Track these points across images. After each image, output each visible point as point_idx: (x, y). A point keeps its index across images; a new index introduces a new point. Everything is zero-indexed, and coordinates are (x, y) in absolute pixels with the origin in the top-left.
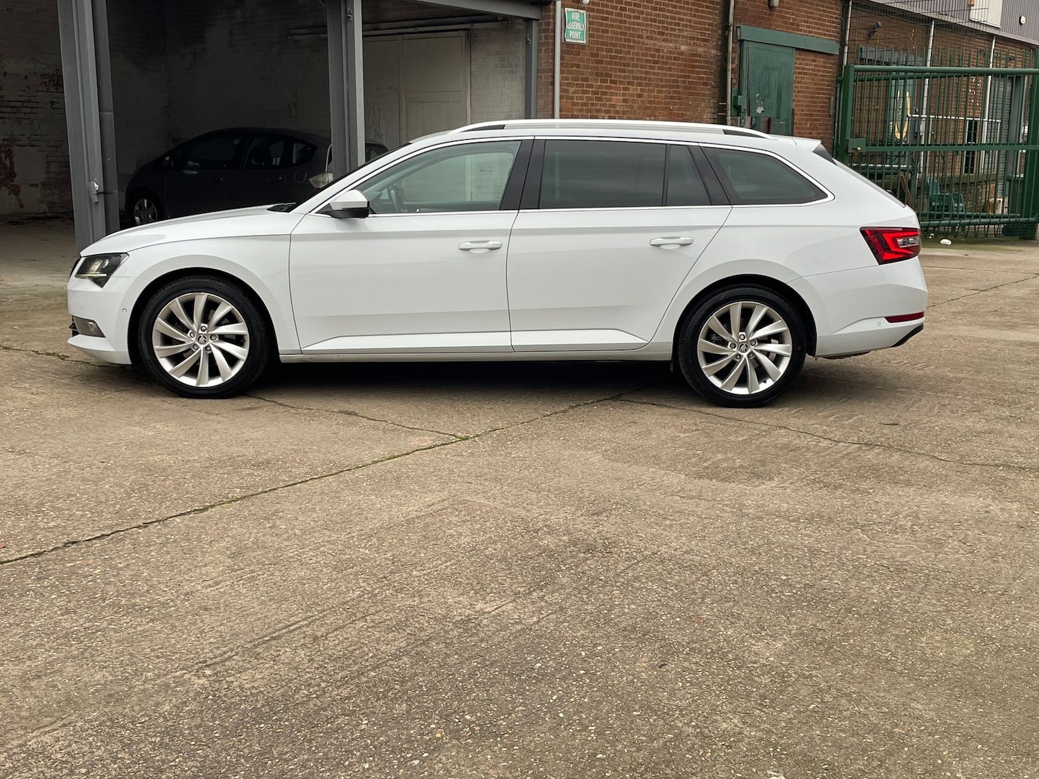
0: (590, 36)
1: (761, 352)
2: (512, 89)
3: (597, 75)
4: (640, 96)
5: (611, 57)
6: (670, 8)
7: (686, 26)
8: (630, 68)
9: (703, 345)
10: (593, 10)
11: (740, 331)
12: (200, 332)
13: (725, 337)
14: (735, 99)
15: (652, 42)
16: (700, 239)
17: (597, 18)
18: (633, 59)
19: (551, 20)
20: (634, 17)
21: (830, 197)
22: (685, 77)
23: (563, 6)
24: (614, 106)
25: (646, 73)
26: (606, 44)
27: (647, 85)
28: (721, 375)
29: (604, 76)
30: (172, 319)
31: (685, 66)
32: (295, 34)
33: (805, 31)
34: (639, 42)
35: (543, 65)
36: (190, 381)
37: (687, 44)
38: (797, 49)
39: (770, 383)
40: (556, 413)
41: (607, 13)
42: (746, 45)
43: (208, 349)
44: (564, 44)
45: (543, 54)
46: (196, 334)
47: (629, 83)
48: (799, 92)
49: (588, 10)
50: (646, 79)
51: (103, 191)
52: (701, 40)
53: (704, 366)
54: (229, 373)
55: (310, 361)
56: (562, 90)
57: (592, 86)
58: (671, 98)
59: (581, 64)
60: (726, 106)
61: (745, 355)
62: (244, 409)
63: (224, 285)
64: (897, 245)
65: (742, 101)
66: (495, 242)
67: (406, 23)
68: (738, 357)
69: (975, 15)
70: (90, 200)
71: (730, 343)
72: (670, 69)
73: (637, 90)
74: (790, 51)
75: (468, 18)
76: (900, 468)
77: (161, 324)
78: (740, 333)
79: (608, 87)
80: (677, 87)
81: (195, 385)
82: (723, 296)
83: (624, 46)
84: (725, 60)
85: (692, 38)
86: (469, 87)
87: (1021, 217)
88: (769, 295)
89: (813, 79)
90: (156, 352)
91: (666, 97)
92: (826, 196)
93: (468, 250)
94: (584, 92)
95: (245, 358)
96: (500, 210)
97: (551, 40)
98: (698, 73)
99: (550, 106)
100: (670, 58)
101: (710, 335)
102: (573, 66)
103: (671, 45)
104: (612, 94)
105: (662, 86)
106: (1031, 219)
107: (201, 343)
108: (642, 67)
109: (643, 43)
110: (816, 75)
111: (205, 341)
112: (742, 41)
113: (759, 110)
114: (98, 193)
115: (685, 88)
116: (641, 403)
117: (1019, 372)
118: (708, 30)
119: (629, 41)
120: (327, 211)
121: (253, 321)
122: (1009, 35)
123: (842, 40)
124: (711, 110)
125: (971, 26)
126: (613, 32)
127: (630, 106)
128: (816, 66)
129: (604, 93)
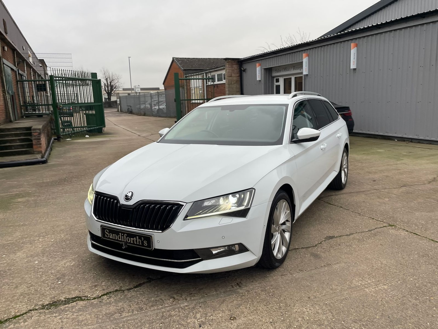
38: (11, 68)
42: (4, 65)
60: (5, 90)
69: (30, 60)
89: (14, 80)
93: (322, 149)
95: (290, 230)
113: (10, 92)
122: (33, 67)
123: (15, 66)
124: (2, 92)
125: (29, 63)
128: (13, 75)
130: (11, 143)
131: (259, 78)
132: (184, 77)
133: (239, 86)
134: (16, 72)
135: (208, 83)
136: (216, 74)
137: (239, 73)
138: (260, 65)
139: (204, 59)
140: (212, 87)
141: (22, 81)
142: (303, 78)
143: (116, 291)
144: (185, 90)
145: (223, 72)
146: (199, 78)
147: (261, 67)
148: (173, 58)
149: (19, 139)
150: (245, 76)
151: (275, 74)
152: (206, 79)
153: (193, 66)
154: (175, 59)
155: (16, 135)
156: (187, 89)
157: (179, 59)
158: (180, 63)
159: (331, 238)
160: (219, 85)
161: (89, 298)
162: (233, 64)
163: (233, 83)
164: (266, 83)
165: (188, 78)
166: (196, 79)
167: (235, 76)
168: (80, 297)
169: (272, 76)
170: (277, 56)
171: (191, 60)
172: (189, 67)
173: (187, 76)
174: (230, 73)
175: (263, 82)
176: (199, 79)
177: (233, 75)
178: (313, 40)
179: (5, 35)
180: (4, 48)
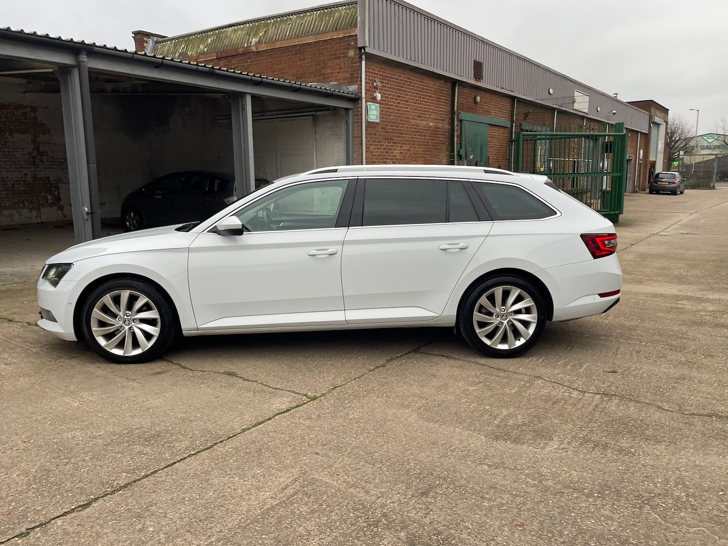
0: (381, 118)
1: (516, 320)
2: (338, 148)
3: (385, 139)
4: (409, 150)
5: (393, 129)
6: (424, 103)
7: (433, 112)
8: (403, 135)
9: (477, 316)
10: (382, 104)
11: (502, 306)
12: (126, 317)
13: (491, 311)
14: (459, 151)
15: (415, 121)
16: (473, 244)
17: (385, 108)
18: (404, 130)
19: (360, 109)
20: (405, 108)
21: (559, 214)
22: (432, 140)
23: (366, 102)
24: (395, 156)
25: (412, 138)
26: (390, 122)
27: (412, 144)
28: (490, 336)
29: (388, 139)
30: (105, 309)
31: (432, 134)
32: (219, 120)
33: (493, 115)
34: (407, 121)
35: (356, 134)
36: (118, 352)
37: (433, 122)
39: (522, 341)
40: (378, 367)
41: (390, 105)
42: (464, 122)
43: (132, 329)
44: (367, 122)
45: (356, 128)
46: (122, 319)
47: (403, 144)
48: (491, 147)
49: (380, 103)
50: (412, 141)
51: (90, 212)
52: (440, 120)
53: (478, 331)
54: (146, 345)
55: (205, 334)
56: (366, 148)
57: (383, 145)
58: (425, 151)
59: (377, 133)
60: (454, 155)
61: (505, 322)
62: (155, 374)
63: (142, 284)
64: (605, 245)
65: (462, 152)
66: (333, 250)
67: (279, 112)
68: (501, 324)
69: (576, 106)
70: (83, 217)
71: (495, 314)
72: (425, 136)
73: (406, 147)
74: (487, 125)
75: (314, 109)
76: (641, 421)
77: (97, 313)
78: (502, 307)
79: (391, 146)
80: (429, 145)
81: (122, 355)
82: (489, 282)
83: (400, 123)
84: (453, 130)
85: (437, 119)
86: (315, 146)
87: (610, 211)
88: (520, 281)
89: (498, 140)
90: (93, 332)
91: (423, 151)
92: (556, 213)
93: (314, 255)
94: (379, 149)
95: (157, 335)
96: (336, 227)
97: (360, 120)
98: (439, 137)
99: (360, 157)
100: (424, 130)
101: (481, 309)
102: (372, 134)
103: (425, 123)
104: (394, 150)
105: (421, 145)
106: (617, 212)
107: (126, 325)
108: (410, 134)
109: (410, 122)
110: (499, 138)
111: (129, 324)
112: (461, 121)
113: (471, 157)
114: (88, 214)
115: (433, 146)
116: (434, 355)
117: (667, 319)
118: (444, 114)
119: (402, 120)
120: (215, 231)
121: (163, 309)
122: (593, 117)
123: (512, 120)
125: (575, 112)
126: (394, 116)
127: (405, 157)
128: (499, 133)
129: (390, 149)
134: (512, 128)
179: (472, 82)
180: (475, 98)
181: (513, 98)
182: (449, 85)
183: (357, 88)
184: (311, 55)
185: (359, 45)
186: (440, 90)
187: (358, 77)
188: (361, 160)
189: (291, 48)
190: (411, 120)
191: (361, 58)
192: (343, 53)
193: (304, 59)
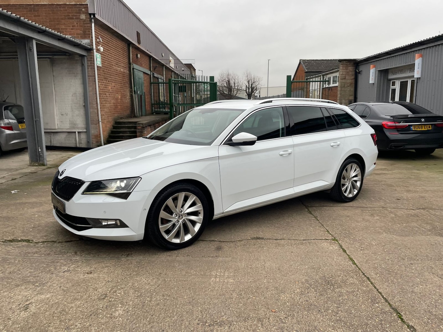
0: (102, 64)
1: (354, 181)
4: (115, 86)
5: (107, 72)
6: (118, 56)
7: (121, 62)
8: (112, 76)
9: (342, 181)
10: (103, 55)
12: (180, 213)
14: (134, 88)
18: (112, 73)
19: (92, 57)
21: (360, 125)
22: (123, 80)
23: (96, 52)
24: (109, 90)
25: (115, 78)
26: (106, 67)
27: (116, 83)
28: (346, 191)
29: (106, 79)
30: (167, 209)
31: (123, 76)
34: (112, 67)
35: (90, 74)
36: (177, 241)
37: (122, 69)
38: (144, 73)
39: (357, 191)
41: (105, 56)
42: (135, 70)
43: (184, 221)
44: (97, 66)
45: (90, 69)
46: (178, 215)
47: (112, 82)
48: (144, 86)
49: (101, 54)
50: (115, 80)
52: (125, 67)
53: (342, 189)
57: (103, 83)
58: (121, 87)
59: (101, 74)
60: (132, 91)
61: (350, 183)
65: (136, 90)
66: (290, 151)
69: (170, 65)
72: (120, 77)
73: (114, 84)
74: (142, 73)
79: (108, 83)
81: (179, 242)
82: (347, 162)
83: (110, 68)
84: (131, 75)
85: (123, 67)
86: (53, 81)
89: (146, 82)
90: (160, 230)
93: (282, 155)
94: (103, 85)
95: (201, 222)
97: (93, 65)
98: (126, 79)
99: (95, 90)
100: (119, 73)
101: (343, 177)
102: (99, 75)
103: (119, 69)
104: (109, 86)
107: (180, 219)
108: (114, 76)
109: (114, 68)
111: (182, 218)
112: (133, 69)
113: (139, 92)
118: (126, 64)
120: (230, 142)
122: (176, 71)
123: (150, 70)
124: (129, 92)
125: (170, 68)
126: (107, 63)
127: (113, 90)
128: (147, 78)
129: (107, 85)
130: (123, 134)
131: (372, 80)
132: (305, 80)
133: (353, 89)
134: (151, 75)
135: (324, 85)
136: (332, 76)
137: (354, 75)
138: (375, 67)
139: (334, 60)
140: (327, 90)
141: (159, 83)
142: (416, 82)
143: (53, 241)
144: (305, 92)
145: (337, 74)
146: (316, 80)
147: (376, 69)
148: (300, 60)
149: (129, 131)
150: (361, 78)
151: (391, 77)
152: (323, 82)
153: (319, 68)
154: (301, 61)
155: (129, 127)
156: (307, 91)
157: (306, 61)
158: (306, 65)
159: (258, 238)
160: (333, 88)
161: (33, 242)
162: (348, 65)
163: (346, 86)
164: (380, 86)
165: (309, 80)
166: (315, 82)
167: (349, 78)
168: (29, 240)
169: (387, 79)
170: (391, 57)
171: (319, 61)
172: (315, 69)
173: (308, 79)
174: (344, 75)
175: (376, 85)
176: (318, 81)
177: (347, 77)
178: (430, 38)
179: (137, 44)
180: (137, 55)
181: (150, 57)
182: (127, 45)
183: (89, 42)
184: (45, 14)
185: (90, 12)
186: (124, 48)
187: (89, 34)
188: (95, 92)
189: (26, 6)
190: (114, 66)
191: (91, 21)
192: (75, 16)
193: (39, 16)
